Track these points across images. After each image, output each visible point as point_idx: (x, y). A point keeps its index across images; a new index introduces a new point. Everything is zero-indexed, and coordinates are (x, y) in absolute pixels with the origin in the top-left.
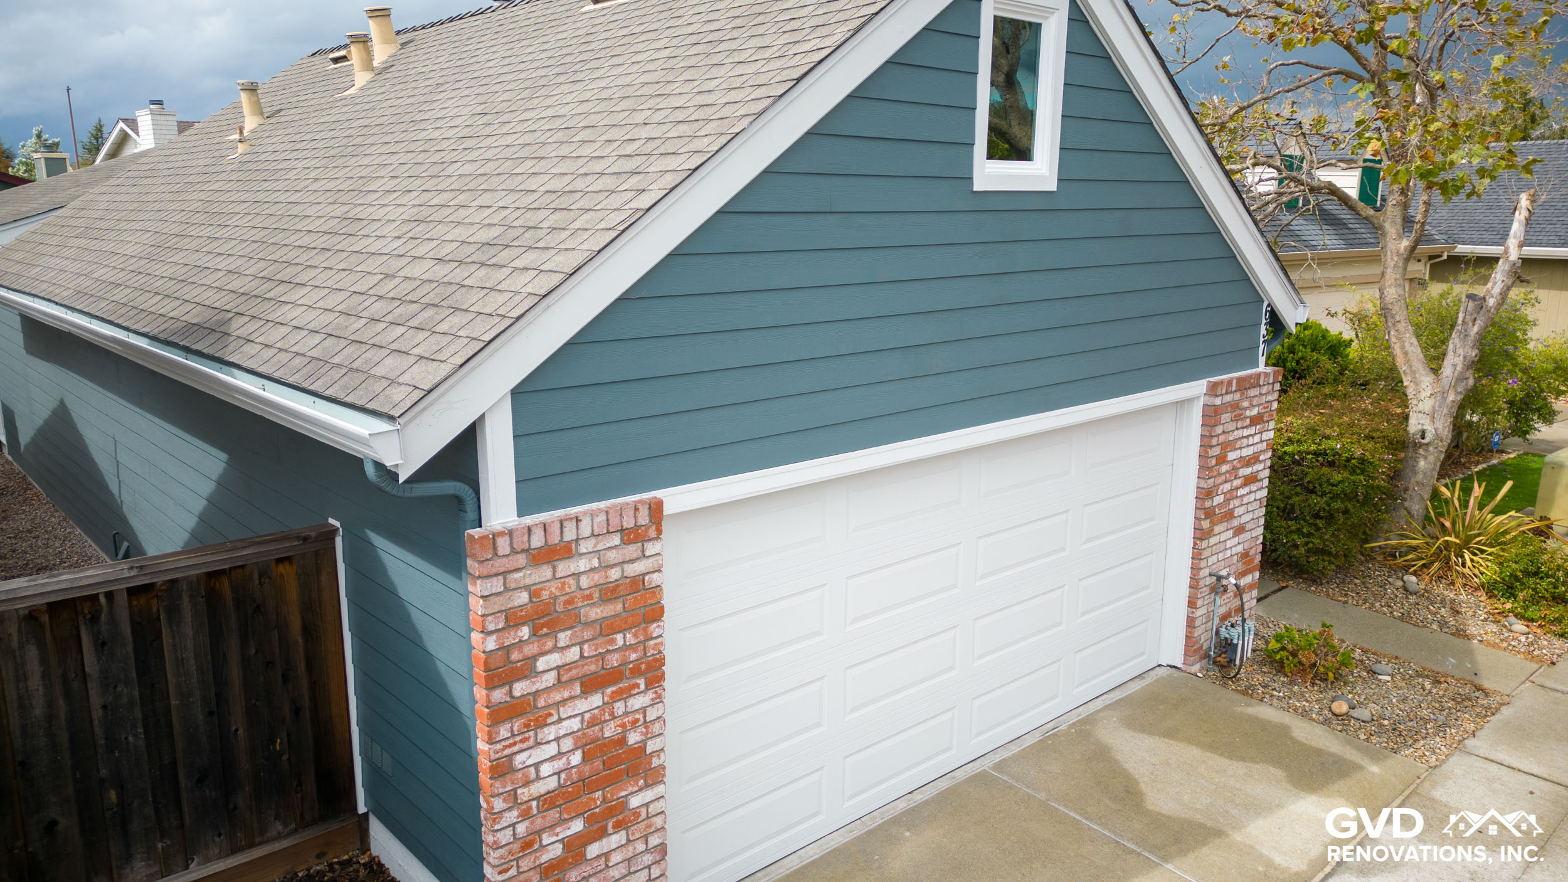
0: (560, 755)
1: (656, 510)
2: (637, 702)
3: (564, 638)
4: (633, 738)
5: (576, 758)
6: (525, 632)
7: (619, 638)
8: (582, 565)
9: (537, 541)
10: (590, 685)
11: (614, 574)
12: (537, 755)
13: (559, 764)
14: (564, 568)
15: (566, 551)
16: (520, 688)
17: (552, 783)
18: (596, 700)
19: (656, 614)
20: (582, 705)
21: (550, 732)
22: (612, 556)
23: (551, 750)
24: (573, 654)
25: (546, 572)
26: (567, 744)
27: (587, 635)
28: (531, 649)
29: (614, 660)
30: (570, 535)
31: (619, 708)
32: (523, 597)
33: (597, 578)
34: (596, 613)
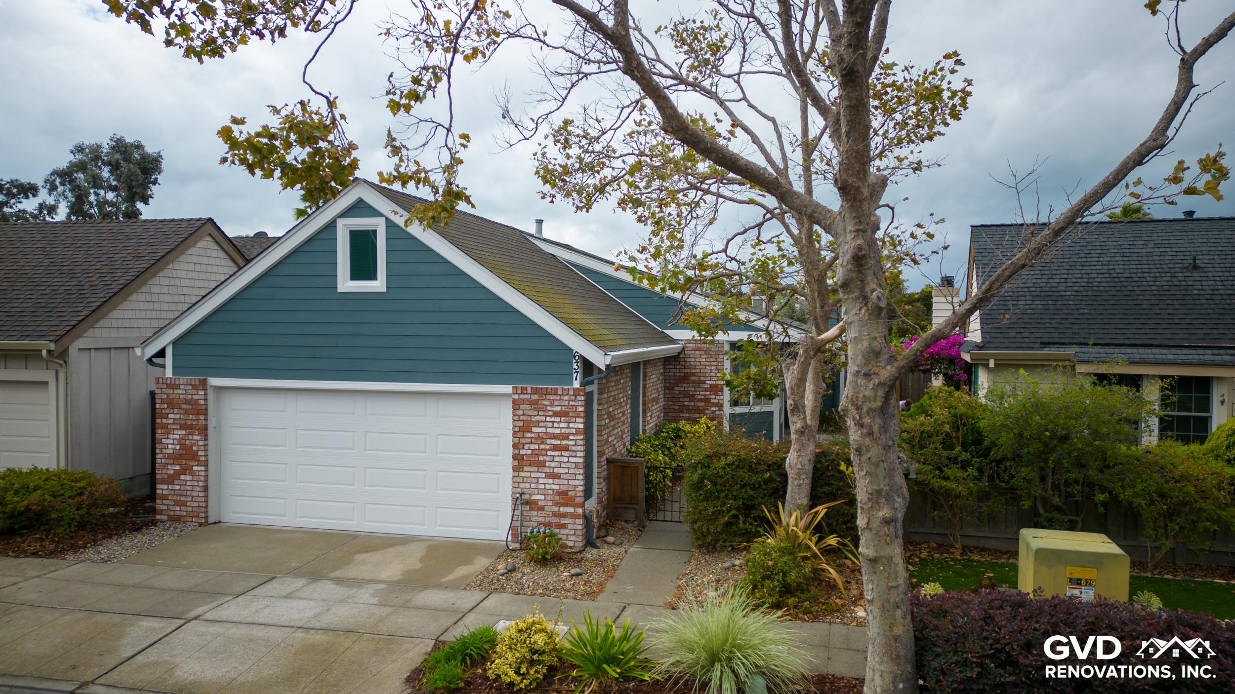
0: (173, 444)
1: (204, 383)
2: (196, 438)
3: (176, 411)
4: (195, 448)
5: (178, 447)
6: (166, 406)
7: (191, 417)
8: (181, 392)
9: (169, 382)
10: (182, 427)
11: (190, 397)
12: (167, 441)
13: (173, 447)
14: (176, 391)
15: (177, 387)
16: (164, 421)
17: (171, 451)
18: (183, 432)
19: (205, 412)
20: (180, 432)
21: (171, 436)
22: (189, 392)
23: (171, 442)
24: (178, 416)
25: (171, 391)
26: (176, 442)
27: (182, 412)
28: (167, 411)
29: (189, 422)
30: (177, 382)
31: (190, 437)
32: (165, 396)
33: (185, 397)
34: (184, 406)
